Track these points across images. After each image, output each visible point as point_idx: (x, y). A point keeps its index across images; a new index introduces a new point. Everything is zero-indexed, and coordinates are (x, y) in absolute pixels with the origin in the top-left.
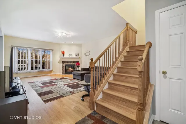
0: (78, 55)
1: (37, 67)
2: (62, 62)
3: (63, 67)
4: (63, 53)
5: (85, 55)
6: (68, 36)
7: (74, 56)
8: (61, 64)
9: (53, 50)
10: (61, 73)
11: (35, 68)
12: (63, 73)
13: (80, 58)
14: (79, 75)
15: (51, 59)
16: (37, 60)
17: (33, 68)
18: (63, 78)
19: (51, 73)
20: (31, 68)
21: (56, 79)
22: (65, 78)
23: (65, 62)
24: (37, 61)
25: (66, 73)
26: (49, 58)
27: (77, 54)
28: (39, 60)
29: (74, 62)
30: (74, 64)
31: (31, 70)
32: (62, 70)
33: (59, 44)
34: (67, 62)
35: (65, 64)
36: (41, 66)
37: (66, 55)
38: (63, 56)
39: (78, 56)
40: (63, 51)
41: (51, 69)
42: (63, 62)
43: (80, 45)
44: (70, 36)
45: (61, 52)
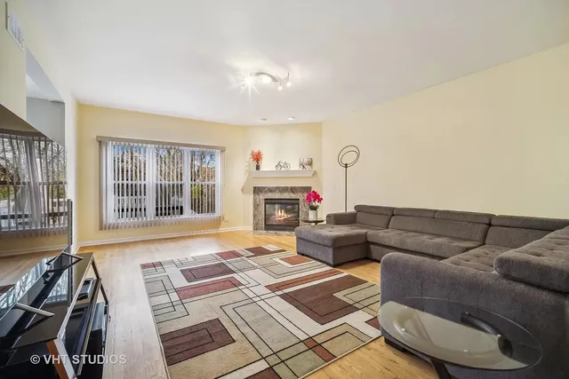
0: (310, 164)
1: (173, 208)
2: (255, 188)
3: (256, 206)
4: (257, 157)
5: (340, 163)
6: (280, 88)
7: (295, 166)
8: (251, 197)
9: (223, 150)
10: (251, 228)
11: (169, 208)
12: (256, 228)
13: (315, 173)
14: (326, 242)
15: (218, 180)
16: (175, 182)
17: (161, 208)
18: (258, 251)
19: (218, 228)
20: (157, 209)
21: (235, 254)
22: (268, 252)
23: (264, 188)
24: (173, 185)
25: (266, 229)
26: (213, 177)
27: (306, 161)
28: (179, 182)
29: (293, 190)
30: (293, 196)
31: (157, 215)
32: (255, 216)
33: (245, 128)
34: (271, 190)
35: (262, 197)
36: (186, 202)
37: (267, 165)
38: (258, 168)
39: (307, 167)
40: (256, 151)
41: (218, 213)
42: (257, 190)
43: (314, 129)
44: (289, 84)
45: (249, 156)
